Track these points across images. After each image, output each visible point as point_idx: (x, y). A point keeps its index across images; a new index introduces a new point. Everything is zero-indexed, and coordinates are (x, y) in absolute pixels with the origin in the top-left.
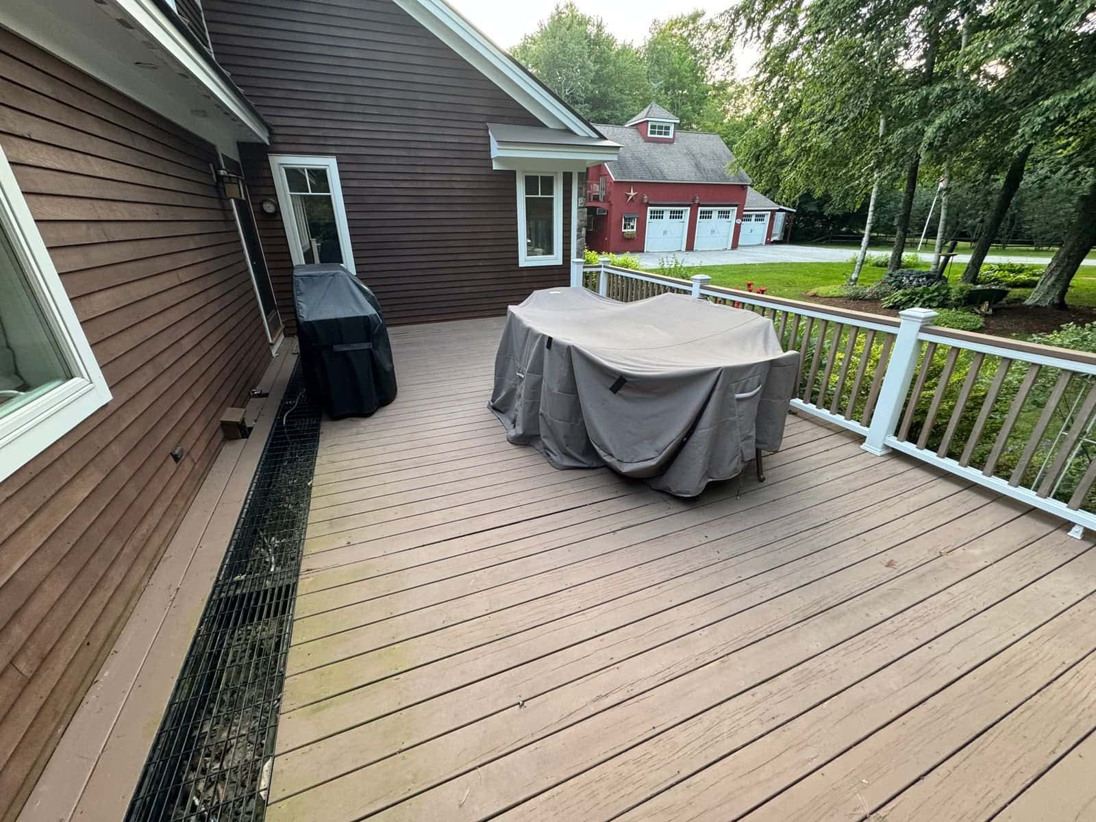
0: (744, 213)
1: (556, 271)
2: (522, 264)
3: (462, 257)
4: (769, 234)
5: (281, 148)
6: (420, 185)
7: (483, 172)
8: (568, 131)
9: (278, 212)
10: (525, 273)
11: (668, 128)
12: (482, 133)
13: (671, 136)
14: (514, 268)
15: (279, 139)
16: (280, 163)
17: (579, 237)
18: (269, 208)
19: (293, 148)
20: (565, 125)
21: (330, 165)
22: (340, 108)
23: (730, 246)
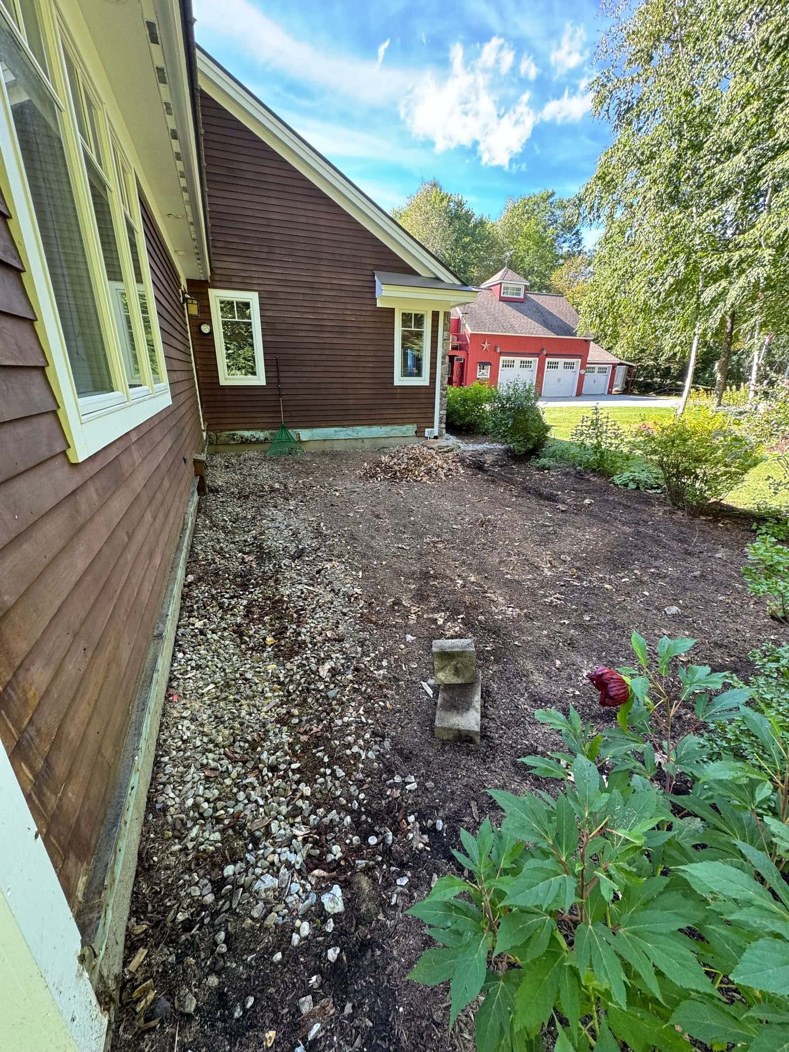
0: (588, 366)
1: (424, 391)
2: (397, 383)
3: (348, 375)
4: (611, 386)
5: (218, 284)
6: (320, 317)
7: (369, 308)
8: (437, 279)
9: (211, 333)
10: (398, 391)
11: (519, 289)
12: (369, 278)
13: (522, 296)
14: (389, 386)
15: (217, 278)
16: (216, 296)
17: (443, 363)
18: (205, 329)
19: (227, 285)
20: (434, 274)
21: (253, 298)
22: (264, 256)
23: (574, 394)
